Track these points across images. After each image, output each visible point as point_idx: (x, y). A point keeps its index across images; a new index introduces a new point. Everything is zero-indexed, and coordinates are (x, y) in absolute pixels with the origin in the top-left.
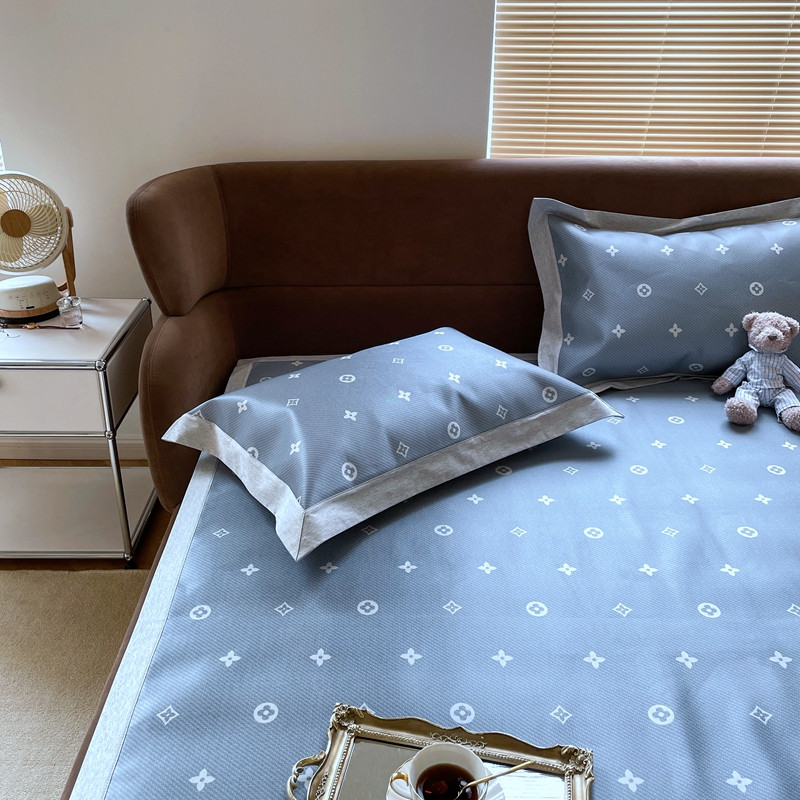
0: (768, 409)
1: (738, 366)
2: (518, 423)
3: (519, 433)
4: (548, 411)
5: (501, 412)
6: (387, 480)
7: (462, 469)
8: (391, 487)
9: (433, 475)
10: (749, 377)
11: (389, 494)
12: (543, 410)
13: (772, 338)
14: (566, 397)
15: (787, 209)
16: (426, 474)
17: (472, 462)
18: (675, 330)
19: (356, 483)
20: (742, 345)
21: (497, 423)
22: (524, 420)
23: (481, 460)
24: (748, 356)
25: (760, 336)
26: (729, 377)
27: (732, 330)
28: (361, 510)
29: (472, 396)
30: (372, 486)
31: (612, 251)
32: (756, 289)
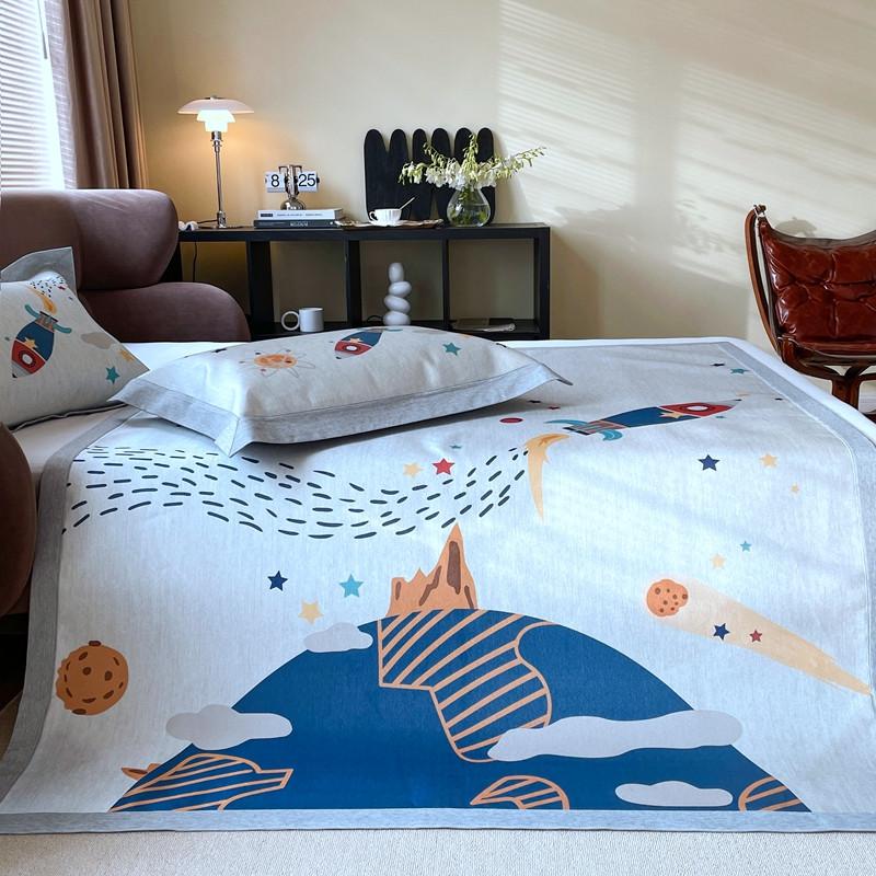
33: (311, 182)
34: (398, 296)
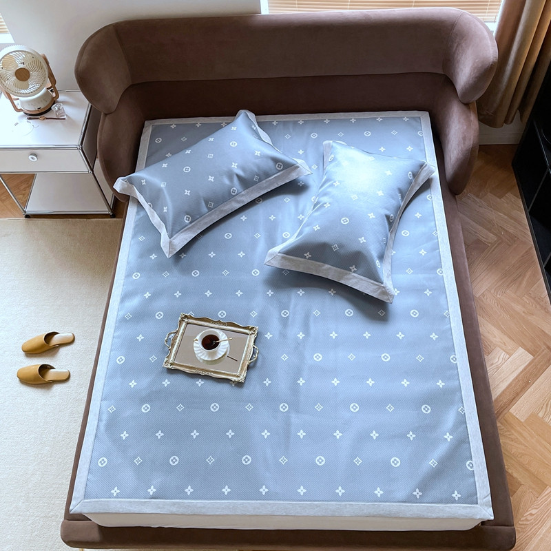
2: (264, 181)
3: (265, 185)
5: (256, 178)
6: (204, 218)
7: (239, 206)
8: (207, 220)
9: (225, 211)
11: (206, 223)
12: (276, 174)
16: (222, 211)
19: (191, 223)
21: (255, 183)
22: (267, 179)
23: (247, 200)
28: (193, 232)
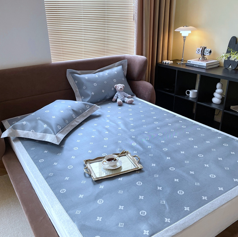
0: (124, 102)
1: (116, 95)
2: (84, 113)
3: (85, 115)
4: (88, 110)
5: (81, 111)
7: (78, 124)
8: (67, 129)
10: (118, 97)
11: (67, 131)
12: (87, 110)
13: (121, 88)
14: (91, 106)
15: (114, 65)
16: (72, 126)
17: (79, 122)
18: (103, 91)
19: (61, 129)
20: (115, 91)
21: (81, 114)
23: (80, 121)
24: (117, 93)
25: (119, 89)
26: (115, 98)
27: (113, 89)
28: (64, 134)
29: (75, 109)
30: (64, 129)
31: (86, 78)
32: (115, 80)
33: (208, 52)
34: (218, 93)
